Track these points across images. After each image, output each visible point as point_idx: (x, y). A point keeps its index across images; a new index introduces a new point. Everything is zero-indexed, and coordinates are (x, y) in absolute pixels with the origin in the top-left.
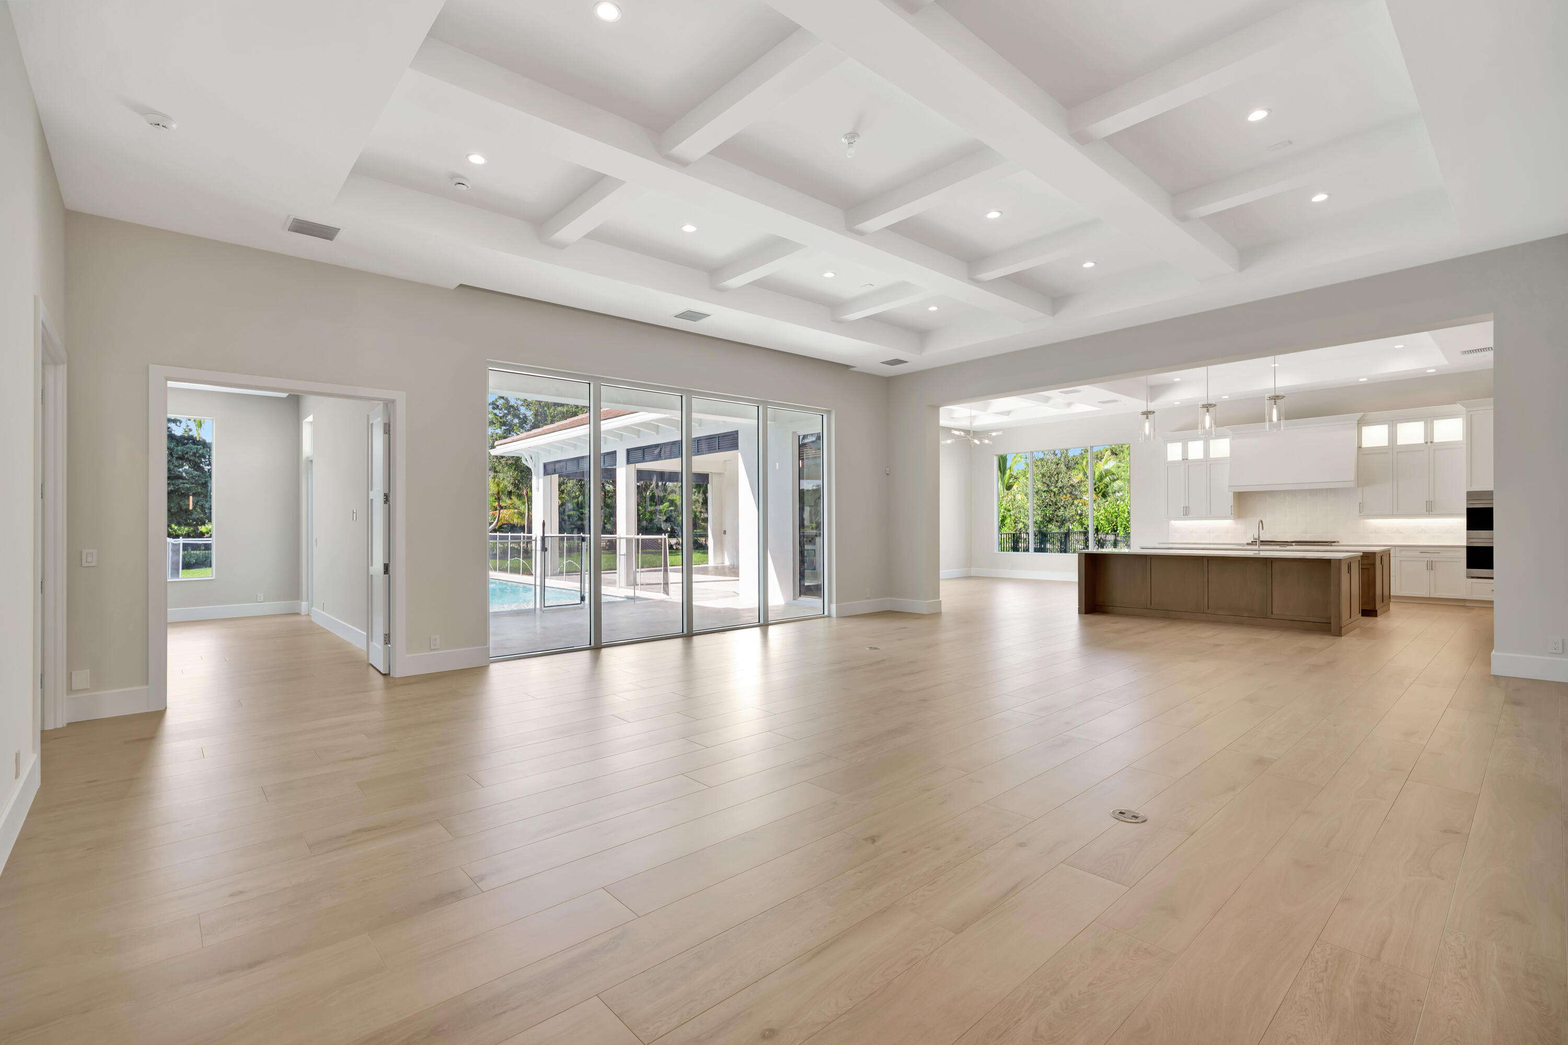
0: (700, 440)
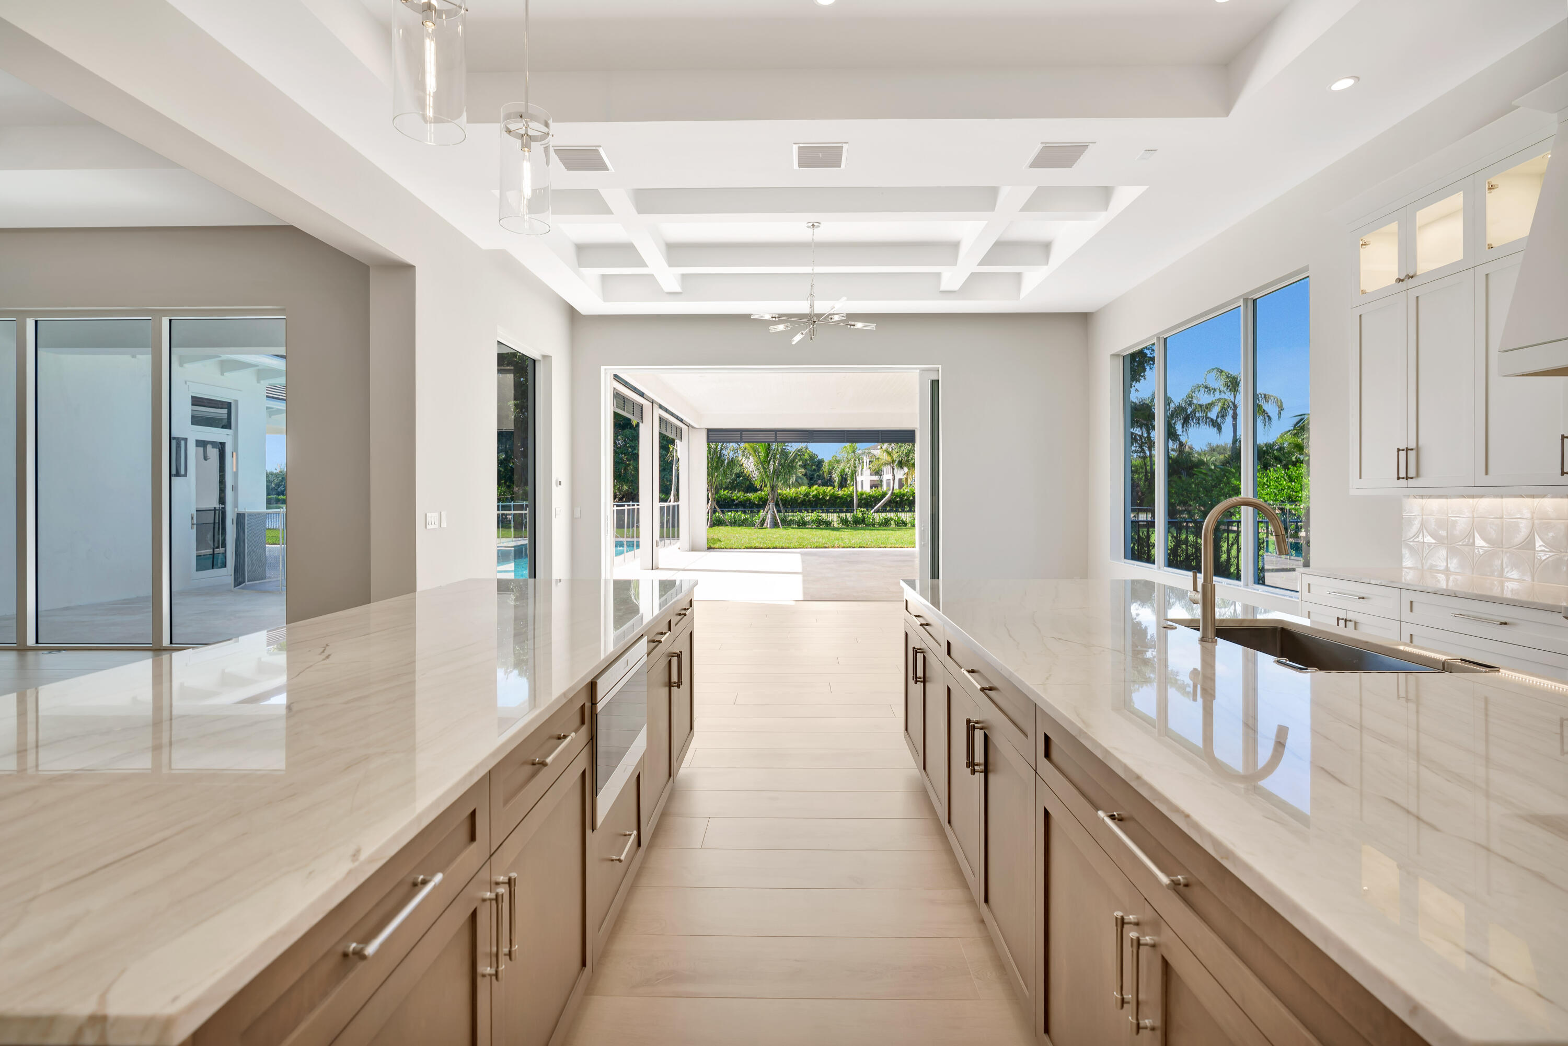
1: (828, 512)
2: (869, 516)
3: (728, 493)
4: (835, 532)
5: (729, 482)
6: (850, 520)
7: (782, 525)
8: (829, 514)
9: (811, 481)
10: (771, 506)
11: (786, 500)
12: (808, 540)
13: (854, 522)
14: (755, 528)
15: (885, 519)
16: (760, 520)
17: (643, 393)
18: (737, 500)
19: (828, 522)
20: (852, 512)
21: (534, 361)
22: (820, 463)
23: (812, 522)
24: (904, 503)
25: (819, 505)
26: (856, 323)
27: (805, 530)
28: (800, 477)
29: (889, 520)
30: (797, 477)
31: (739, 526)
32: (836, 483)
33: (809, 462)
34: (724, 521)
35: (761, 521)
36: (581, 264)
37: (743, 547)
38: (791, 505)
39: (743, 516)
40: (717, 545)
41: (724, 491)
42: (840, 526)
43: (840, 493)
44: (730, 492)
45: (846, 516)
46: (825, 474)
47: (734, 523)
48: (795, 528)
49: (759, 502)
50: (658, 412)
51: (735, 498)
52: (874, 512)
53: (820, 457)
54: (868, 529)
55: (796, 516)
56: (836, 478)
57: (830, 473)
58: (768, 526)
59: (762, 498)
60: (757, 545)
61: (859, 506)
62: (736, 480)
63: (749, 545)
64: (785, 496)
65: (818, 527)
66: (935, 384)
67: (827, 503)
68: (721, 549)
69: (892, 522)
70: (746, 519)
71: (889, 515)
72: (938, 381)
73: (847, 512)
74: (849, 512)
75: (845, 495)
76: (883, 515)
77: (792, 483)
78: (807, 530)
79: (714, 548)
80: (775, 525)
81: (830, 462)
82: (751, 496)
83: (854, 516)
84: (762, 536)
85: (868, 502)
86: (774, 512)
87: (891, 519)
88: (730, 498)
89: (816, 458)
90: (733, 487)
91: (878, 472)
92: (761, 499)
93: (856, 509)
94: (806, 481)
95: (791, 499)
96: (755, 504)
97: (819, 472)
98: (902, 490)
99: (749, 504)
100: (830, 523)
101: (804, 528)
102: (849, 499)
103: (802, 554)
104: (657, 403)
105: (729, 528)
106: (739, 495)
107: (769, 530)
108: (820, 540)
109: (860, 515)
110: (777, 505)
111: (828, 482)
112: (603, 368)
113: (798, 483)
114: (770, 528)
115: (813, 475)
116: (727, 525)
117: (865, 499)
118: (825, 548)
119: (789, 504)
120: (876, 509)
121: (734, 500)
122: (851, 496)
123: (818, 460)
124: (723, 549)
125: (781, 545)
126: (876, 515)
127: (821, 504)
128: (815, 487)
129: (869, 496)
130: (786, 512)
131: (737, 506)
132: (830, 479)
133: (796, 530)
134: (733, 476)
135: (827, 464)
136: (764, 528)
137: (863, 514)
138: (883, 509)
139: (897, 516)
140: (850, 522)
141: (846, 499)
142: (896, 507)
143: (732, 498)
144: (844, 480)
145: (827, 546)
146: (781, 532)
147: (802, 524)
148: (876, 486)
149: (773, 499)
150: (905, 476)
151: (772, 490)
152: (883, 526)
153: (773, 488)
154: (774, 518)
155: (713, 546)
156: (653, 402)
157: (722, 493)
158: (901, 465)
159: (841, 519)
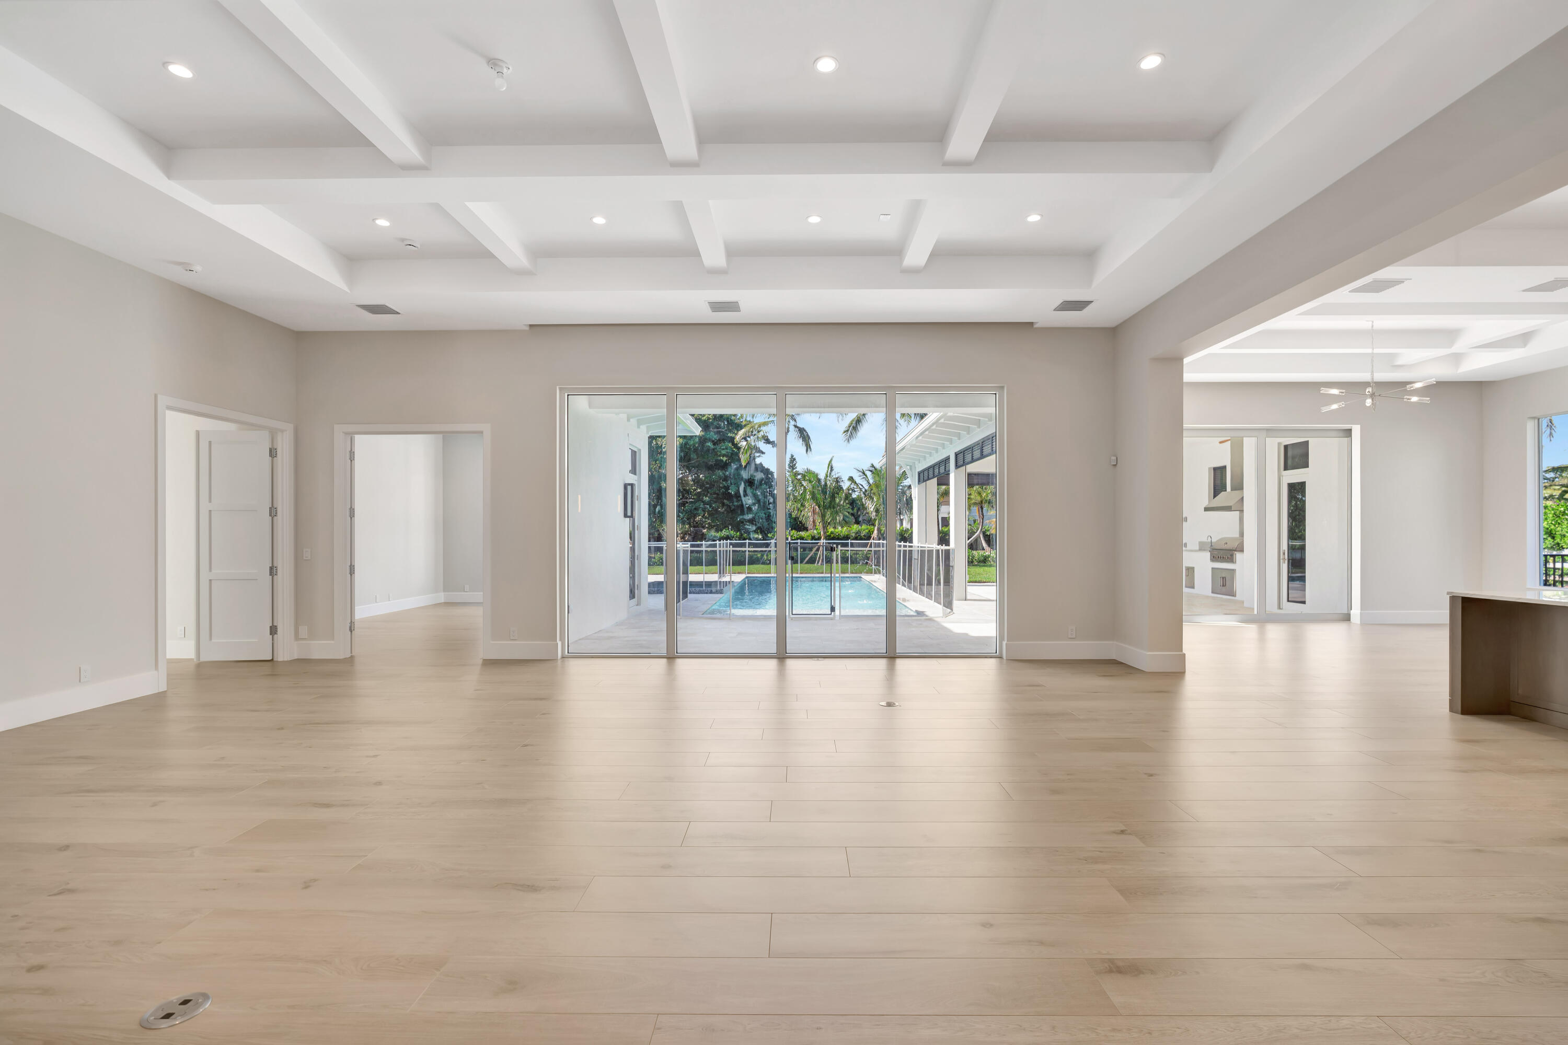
0: (984, 442)
26: (1411, 397)
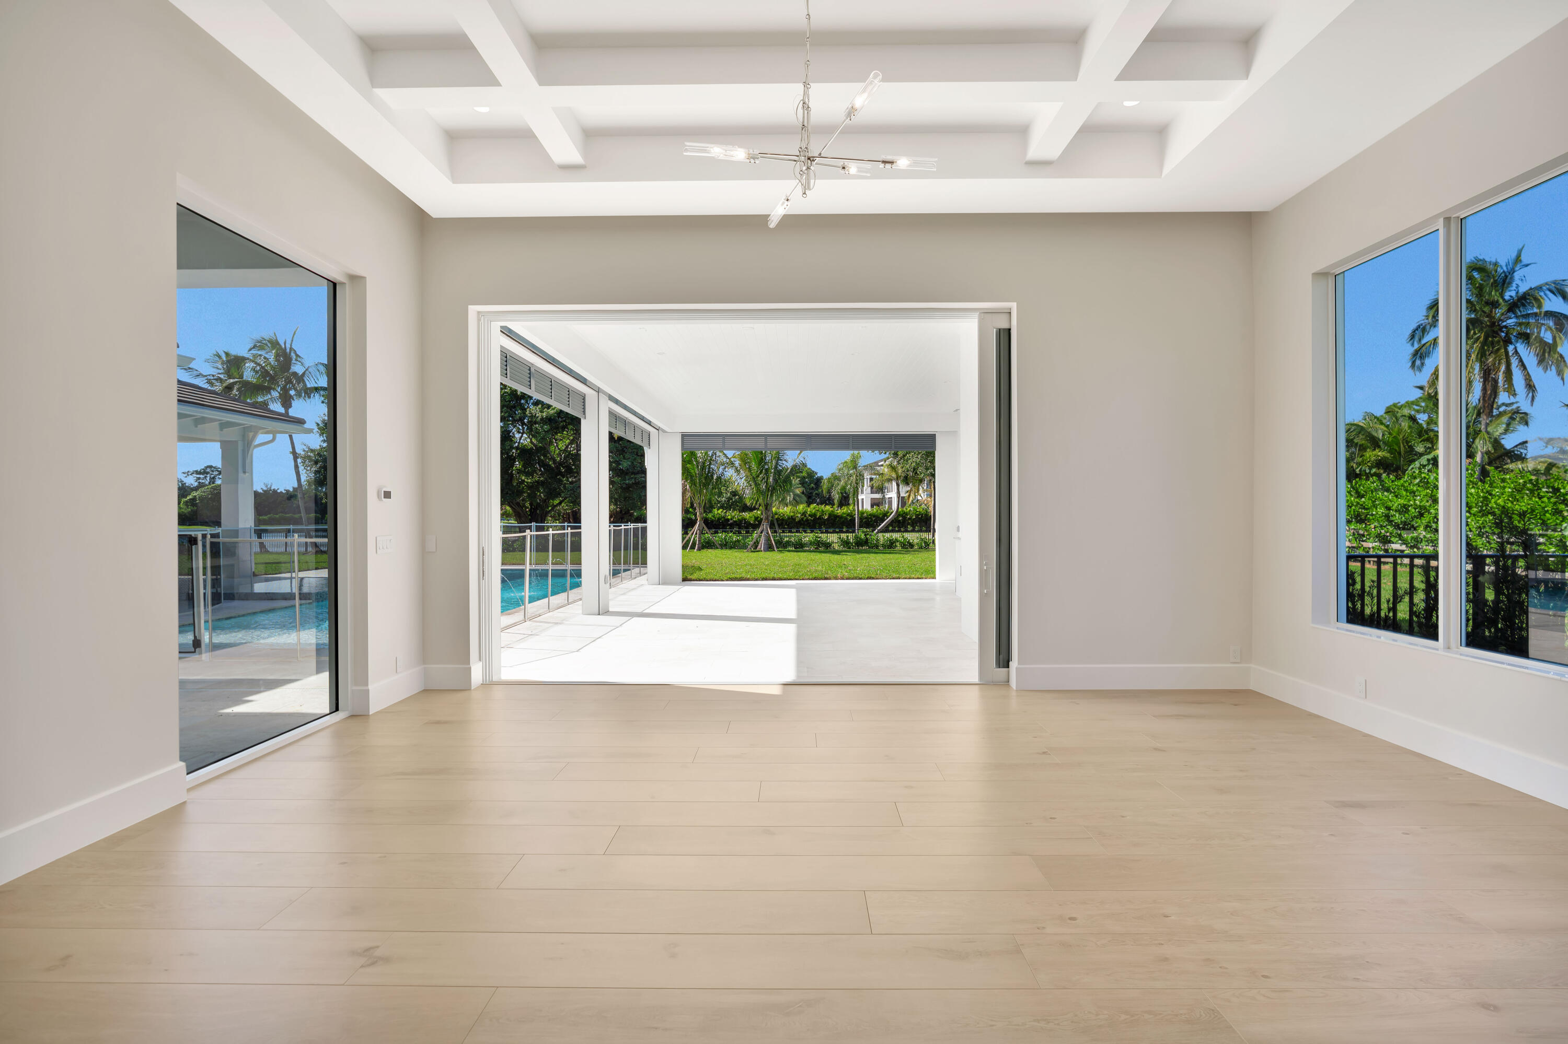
1: (827, 532)
2: (872, 537)
3: (722, 512)
4: (836, 556)
5: (725, 501)
6: (851, 541)
7: (777, 548)
8: (828, 534)
9: (810, 500)
10: (765, 525)
11: (783, 520)
12: (805, 567)
13: (855, 544)
14: (748, 551)
15: (890, 540)
16: (753, 542)
17: (585, 379)
18: (732, 519)
19: (829, 543)
20: (854, 532)
21: (335, 285)
22: (819, 481)
23: (810, 544)
24: (907, 522)
25: (817, 525)
27: (802, 553)
28: (798, 495)
29: (895, 542)
30: (795, 495)
31: (731, 548)
32: (836, 502)
33: (807, 480)
34: (714, 543)
35: (755, 543)
36: (375, 79)
37: (726, 578)
38: (788, 525)
39: (735, 538)
40: (695, 576)
41: (718, 510)
42: (841, 548)
43: (838, 512)
44: (725, 511)
45: (847, 537)
46: (824, 492)
47: (725, 545)
48: (792, 551)
49: (754, 521)
50: (606, 405)
51: (729, 517)
52: (878, 533)
53: (819, 475)
54: (872, 553)
55: (791, 537)
56: (836, 497)
57: (829, 492)
58: (762, 549)
59: (758, 517)
60: (744, 575)
61: (861, 526)
62: (732, 499)
63: (733, 576)
64: (782, 515)
65: (816, 550)
66: (1005, 336)
67: (826, 522)
68: (700, 580)
69: (898, 544)
70: (738, 541)
71: (895, 536)
72: (1010, 330)
73: (847, 532)
74: (851, 532)
75: (845, 514)
76: (887, 535)
77: (790, 501)
78: (805, 554)
79: (691, 580)
80: (769, 548)
81: (829, 479)
82: (747, 515)
83: (856, 537)
84: (752, 562)
85: (870, 522)
86: (768, 533)
87: (897, 540)
88: (724, 517)
89: (814, 476)
90: (728, 506)
91: (881, 490)
92: (756, 518)
93: (858, 530)
94: (805, 499)
95: (789, 518)
96: (750, 524)
97: (817, 490)
98: (904, 509)
99: (745, 523)
100: (830, 546)
101: (801, 552)
102: (849, 518)
103: (798, 588)
104: (605, 393)
105: (718, 552)
106: (733, 514)
107: (762, 554)
108: (820, 568)
109: (863, 536)
110: (772, 526)
111: (829, 501)
112: (473, 309)
113: (796, 501)
114: (765, 551)
115: (811, 493)
116: (717, 548)
117: (866, 518)
118: (826, 579)
119: (786, 523)
120: (880, 529)
121: (728, 520)
122: (851, 515)
123: (816, 478)
124: (702, 580)
125: (771, 576)
126: (880, 535)
127: (819, 524)
128: (813, 506)
129: (870, 515)
130: (783, 532)
131: (732, 526)
132: (829, 497)
133: (792, 553)
134: (729, 494)
135: (826, 481)
136: (757, 552)
137: (865, 535)
138: (885, 530)
139: (903, 537)
140: (852, 544)
141: (846, 518)
142: (899, 527)
143: (726, 518)
144: (843, 499)
145: (828, 576)
146: (776, 556)
147: (799, 546)
148: (878, 505)
149: (767, 518)
150: (907, 494)
151: (766, 509)
152: (888, 548)
153: (767, 507)
154: (768, 539)
155: (689, 577)
156: (598, 390)
157: (716, 513)
158: (906, 480)
159: (842, 541)
